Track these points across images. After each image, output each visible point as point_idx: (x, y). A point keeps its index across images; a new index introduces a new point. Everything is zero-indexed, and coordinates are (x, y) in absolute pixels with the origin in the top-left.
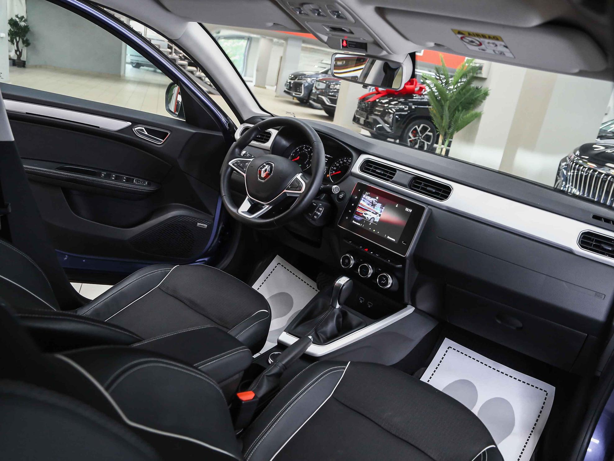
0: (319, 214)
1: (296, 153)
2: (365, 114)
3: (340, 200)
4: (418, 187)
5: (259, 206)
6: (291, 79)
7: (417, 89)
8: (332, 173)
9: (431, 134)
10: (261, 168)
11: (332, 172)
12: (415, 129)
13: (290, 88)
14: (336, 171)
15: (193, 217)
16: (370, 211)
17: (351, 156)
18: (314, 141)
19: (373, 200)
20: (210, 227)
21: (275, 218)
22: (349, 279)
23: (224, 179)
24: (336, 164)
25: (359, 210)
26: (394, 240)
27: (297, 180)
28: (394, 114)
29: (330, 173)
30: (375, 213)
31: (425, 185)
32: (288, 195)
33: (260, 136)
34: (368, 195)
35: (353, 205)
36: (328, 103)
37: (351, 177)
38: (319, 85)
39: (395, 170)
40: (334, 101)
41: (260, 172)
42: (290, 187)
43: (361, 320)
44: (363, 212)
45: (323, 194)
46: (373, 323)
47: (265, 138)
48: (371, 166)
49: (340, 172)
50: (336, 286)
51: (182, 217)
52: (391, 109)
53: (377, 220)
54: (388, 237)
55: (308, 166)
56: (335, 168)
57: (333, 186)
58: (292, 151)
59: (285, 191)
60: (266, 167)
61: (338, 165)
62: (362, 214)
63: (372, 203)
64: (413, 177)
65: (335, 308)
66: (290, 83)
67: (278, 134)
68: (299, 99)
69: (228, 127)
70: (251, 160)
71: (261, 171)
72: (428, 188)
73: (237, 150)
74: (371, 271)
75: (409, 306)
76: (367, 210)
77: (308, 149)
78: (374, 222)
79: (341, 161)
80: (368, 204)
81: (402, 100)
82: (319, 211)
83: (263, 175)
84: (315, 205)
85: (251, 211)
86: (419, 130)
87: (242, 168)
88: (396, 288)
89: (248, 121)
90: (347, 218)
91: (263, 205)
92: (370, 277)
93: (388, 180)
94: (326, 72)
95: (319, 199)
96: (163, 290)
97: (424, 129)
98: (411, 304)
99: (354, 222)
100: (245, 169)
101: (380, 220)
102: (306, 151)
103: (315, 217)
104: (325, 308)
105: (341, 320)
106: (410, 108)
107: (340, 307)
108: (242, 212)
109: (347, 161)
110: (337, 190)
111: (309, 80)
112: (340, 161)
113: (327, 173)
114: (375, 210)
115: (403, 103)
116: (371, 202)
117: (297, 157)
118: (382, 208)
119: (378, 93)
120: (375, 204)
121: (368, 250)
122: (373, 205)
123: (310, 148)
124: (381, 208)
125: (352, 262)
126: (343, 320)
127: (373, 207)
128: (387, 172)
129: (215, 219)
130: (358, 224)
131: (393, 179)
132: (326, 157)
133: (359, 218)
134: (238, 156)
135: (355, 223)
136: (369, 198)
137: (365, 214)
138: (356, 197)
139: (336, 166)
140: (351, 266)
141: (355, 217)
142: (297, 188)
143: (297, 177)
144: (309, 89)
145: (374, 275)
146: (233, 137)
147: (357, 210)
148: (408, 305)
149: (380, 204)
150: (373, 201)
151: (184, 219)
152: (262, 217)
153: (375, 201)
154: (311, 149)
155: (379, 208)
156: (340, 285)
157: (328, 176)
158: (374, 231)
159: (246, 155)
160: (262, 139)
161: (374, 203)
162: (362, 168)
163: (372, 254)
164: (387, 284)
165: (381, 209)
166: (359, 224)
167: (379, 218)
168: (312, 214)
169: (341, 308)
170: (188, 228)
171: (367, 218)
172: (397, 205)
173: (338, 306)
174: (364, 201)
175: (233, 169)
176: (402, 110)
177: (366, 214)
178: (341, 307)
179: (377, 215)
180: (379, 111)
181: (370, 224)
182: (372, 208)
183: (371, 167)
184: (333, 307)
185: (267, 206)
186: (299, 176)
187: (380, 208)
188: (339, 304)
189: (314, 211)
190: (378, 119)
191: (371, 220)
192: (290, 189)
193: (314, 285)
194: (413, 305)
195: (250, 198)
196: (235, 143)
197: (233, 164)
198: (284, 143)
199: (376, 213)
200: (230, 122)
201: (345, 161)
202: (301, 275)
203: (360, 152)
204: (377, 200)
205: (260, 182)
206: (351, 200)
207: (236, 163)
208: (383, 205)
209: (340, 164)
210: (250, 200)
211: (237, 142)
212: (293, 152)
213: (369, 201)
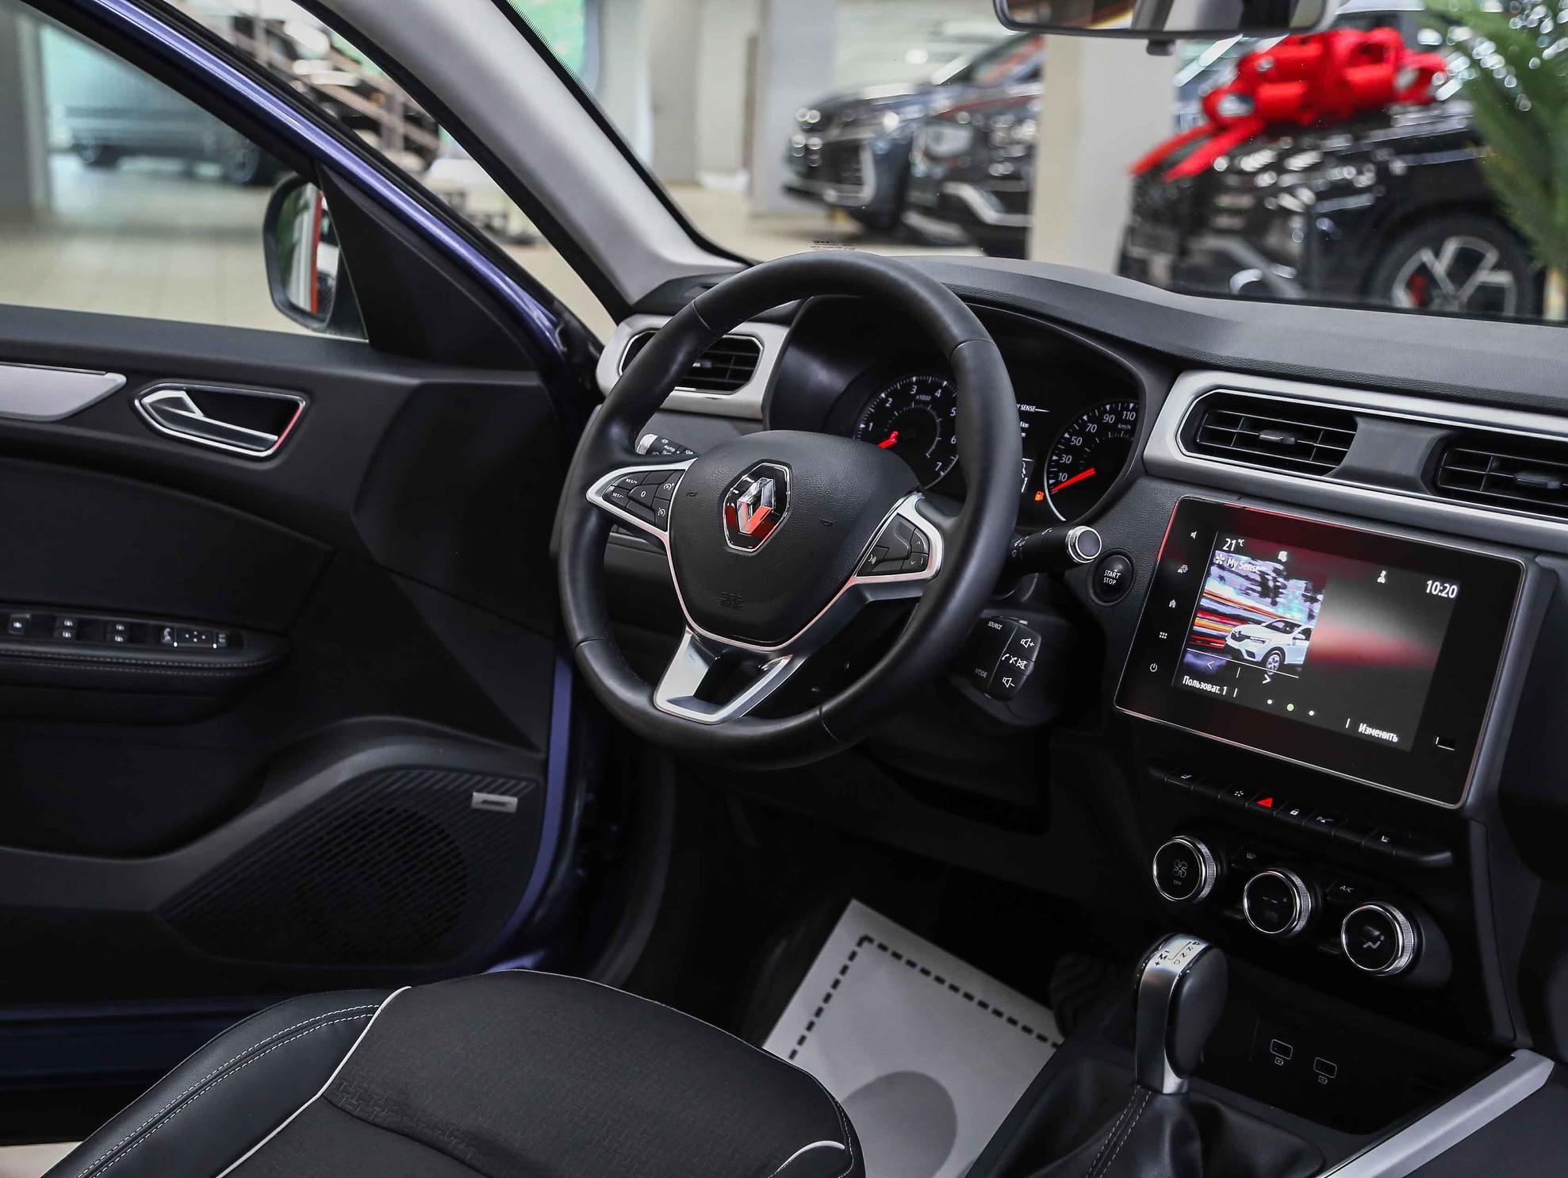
0: (1022, 664)
1: (881, 412)
2: (1169, 235)
3: (1106, 591)
4: (1475, 481)
5: (747, 665)
6: (811, 129)
7: (1405, 79)
8: (1058, 483)
9: (1502, 278)
10: (734, 498)
11: (1056, 477)
12: (1423, 270)
13: (810, 173)
14: (1072, 470)
15: (449, 770)
16: (1258, 623)
17: (1132, 390)
18: (953, 338)
19: (1264, 569)
20: (532, 806)
21: (825, 708)
22: (1203, 946)
23: (573, 566)
24: (1069, 440)
25: (1204, 622)
26: (1392, 737)
27: (901, 525)
28: (1309, 214)
29: (1049, 485)
30: (1281, 625)
31: (1504, 465)
32: (870, 598)
33: (708, 365)
34: (1239, 551)
35: (1173, 604)
36: (988, 210)
37: (1146, 485)
38: (938, 138)
39: (1346, 419)
40: (1017, 200)
41: (733, 514)
42: (873, 560)
43: (1296, 1141)
44: (1227, 630)
45: (1025, 578)
46: (1355, 1152)
47: (731, 367)
48: (1234, 421)
49: (1091, 472)
50: (1148, 986)
51: (399, 773)
52: (1291, 190)
53: (1296, 656)
54: (1363, 728)
55: (943, 468)
56: (1067, 459)
57: (1071, 532)
58: (859, 414)
59: (856, 580)
60: (753, 489)
61: (1077, 441)
62: (1223, 638)
63: (1263, 583)
64: (1442, 439)
65: (1158, 1091)
66: (806, 148)
67: (789, 342)
68: (855, 213)
69: (558, 345)
70: (685, 466)
71: (736, 511)
72: (1522, 478)
73: (616, 431)
74: (1303, 902)
75: (1522, 1055)
76: (1243, 620)
77: (931, 393)
78: (1283, 666)
79: (1091, 420)
80: (1246, 592)
81: (1338, 142)
82: (1024, 654)
83: (747, 523)
84: (998, 627)
85: (712, 693)
86: (1440, 267)
87: (651, 508)
88: (1437, 971)
89: (650, 305)
90: (1154, 667)
91: (764, 659)
92: (1304, 930)
93: (1322, 471)
94: (965, 77)
95: (1014, 604)
96: (349, 1108)
97: (1466, 263)
98: (1529, 1041)
99: (1187, 681)
100: (662, 512)
101: (1311, 656)
102: (926, 403)
103: (1008, 682)
104: (1110, 1102)
105: (1196, 1147)
106: (1383, 172)
107: (1181, 1086)
108: (671, 701)
109: (1119, 419)
110: (1089, 545)
111: (891, 122)
112: (1084, 425)
113: (1035, 485)
114: (1279, 611)
115: (1343, 159)
116: (1258, 578)
117: (888, 436)
118: (1313, 600)
119: (1218, 126)
120: (1277, 587)
121: (1275, 805)
122: (1269, 591)
123: (940, 386)
124: (1307, 599)
125: (1209, 871)
126: (1206, 1152)
127: (1269, 600)
128: (1312, 434)
129: (551, 767)
130: (1207, 687)
131: (1346, 462)
132: (1023, 416)
133: (1210, 662)
134: (622, 456)
135: (1196, 684)
136: (1243, 563)
137: (1234, 637)
138: (1183, 569)
139: (1070, 449)
140: (1205, 892)
141: (1189, 658)
142: (907, 558)
143: (899, 511)
144: (897, 161)
145: (1324, 920)
146: (589, 386)
147: (1193, 624)
148: (1515, 1049)
149: (1302, 584)
150: (1263, 574)
151: (410, 781)
152: (763, 711)
153: (1276, 571)
154: (945, 389)
155: (1296, 602)
156: (1166, 977)
157: (1038, 497)
158: (1290, 707)
159: (661, 453)
160: (721, 373)
161: (1271, 584)
162: (1194, 436)
163: (1294, 821)
164: (1390, 949)
165: (1308, 604)
166: (1215, 689)
167: (1306, 644)
168: (989, 671)
169: (1188, 1093)
170: (430, 822)
171: (1246, 657)
172: (1384, 573)
173: (1171, 1082)
174: (1222, 578)
175: (608, 521)
176: (1345, 189)
177: (1240, 638)
178: (1185, 1089)
179: (1292, 635)
180: (1234, 212)
181: (1269, 680)
182: (1264, 605)
183: (1235, 426)
184: (1148, 1087)
185: (784, 661)
186: (908, 507)
187: (1301, 599)
188: (1178, 1072)
189: (999, 654)
190: (1237, 248)
191: (1270, 660)
192: (875, 570)
193: (1042, 1020)
194: (1543, 1047)
195: (700, 636)
196: (599, 407)
197: (607, 498)
198: (822, 376)
199: (1289, 627)
200: (567, 324)
201: (1109, 419)
202: (976, 981)
203: (1172, 366)
204: (1281, 567)
205: (737, 557)
206: (1162, 584)
207: (618, 488)
208: (1317, 586)
209: (1088, 438)
210: (703, 647)
211: (607, 402)
212: (865, 416)
213: (1247, 578)
